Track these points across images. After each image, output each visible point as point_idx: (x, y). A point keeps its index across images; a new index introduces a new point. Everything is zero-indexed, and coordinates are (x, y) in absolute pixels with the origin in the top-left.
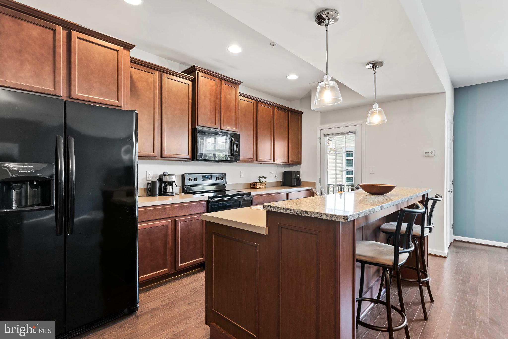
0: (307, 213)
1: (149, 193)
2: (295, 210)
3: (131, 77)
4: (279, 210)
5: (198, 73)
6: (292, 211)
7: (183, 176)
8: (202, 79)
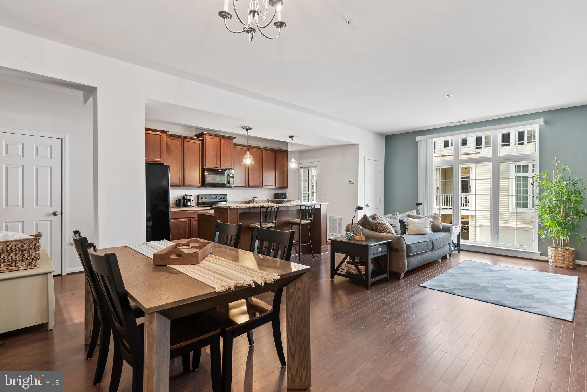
1: (177, 205)
3: (167, 144)
5: (205, 136)
7: (198, 196)
8: (208, 139)
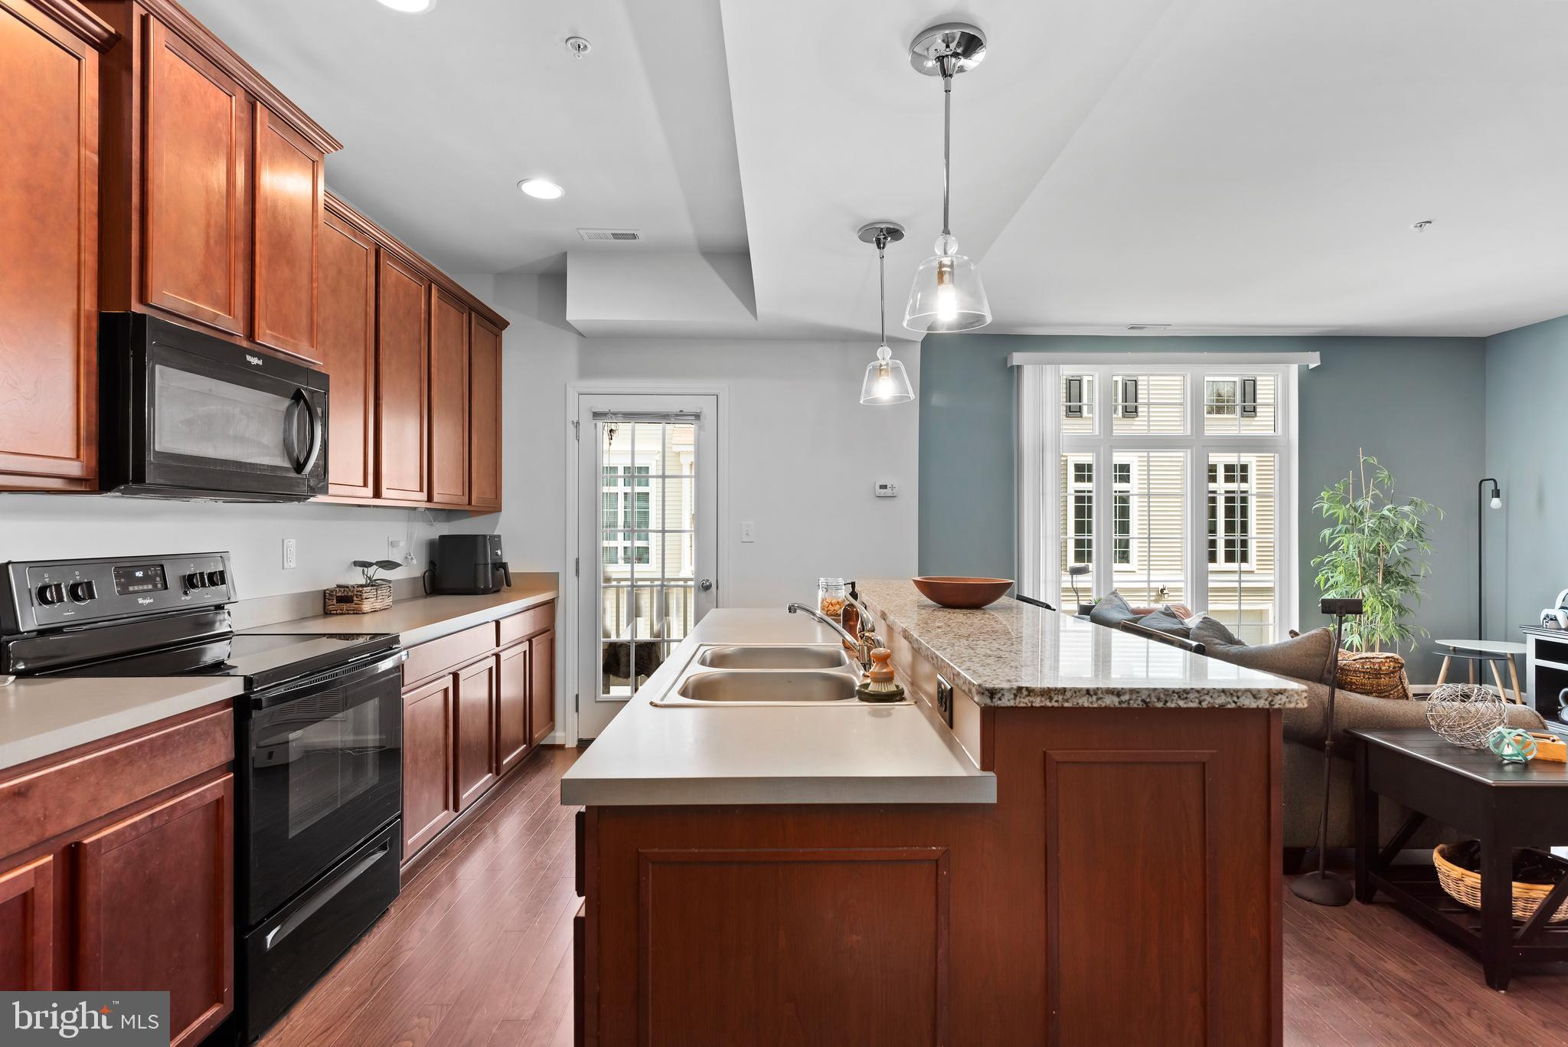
0: (1185, 696)
2: (1138, 692)
4: (1067, 701)
5: (144, 19)
6: (1126, 697)
8: (165, 61)
